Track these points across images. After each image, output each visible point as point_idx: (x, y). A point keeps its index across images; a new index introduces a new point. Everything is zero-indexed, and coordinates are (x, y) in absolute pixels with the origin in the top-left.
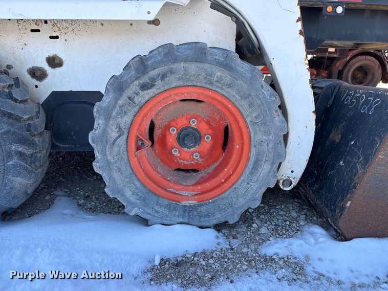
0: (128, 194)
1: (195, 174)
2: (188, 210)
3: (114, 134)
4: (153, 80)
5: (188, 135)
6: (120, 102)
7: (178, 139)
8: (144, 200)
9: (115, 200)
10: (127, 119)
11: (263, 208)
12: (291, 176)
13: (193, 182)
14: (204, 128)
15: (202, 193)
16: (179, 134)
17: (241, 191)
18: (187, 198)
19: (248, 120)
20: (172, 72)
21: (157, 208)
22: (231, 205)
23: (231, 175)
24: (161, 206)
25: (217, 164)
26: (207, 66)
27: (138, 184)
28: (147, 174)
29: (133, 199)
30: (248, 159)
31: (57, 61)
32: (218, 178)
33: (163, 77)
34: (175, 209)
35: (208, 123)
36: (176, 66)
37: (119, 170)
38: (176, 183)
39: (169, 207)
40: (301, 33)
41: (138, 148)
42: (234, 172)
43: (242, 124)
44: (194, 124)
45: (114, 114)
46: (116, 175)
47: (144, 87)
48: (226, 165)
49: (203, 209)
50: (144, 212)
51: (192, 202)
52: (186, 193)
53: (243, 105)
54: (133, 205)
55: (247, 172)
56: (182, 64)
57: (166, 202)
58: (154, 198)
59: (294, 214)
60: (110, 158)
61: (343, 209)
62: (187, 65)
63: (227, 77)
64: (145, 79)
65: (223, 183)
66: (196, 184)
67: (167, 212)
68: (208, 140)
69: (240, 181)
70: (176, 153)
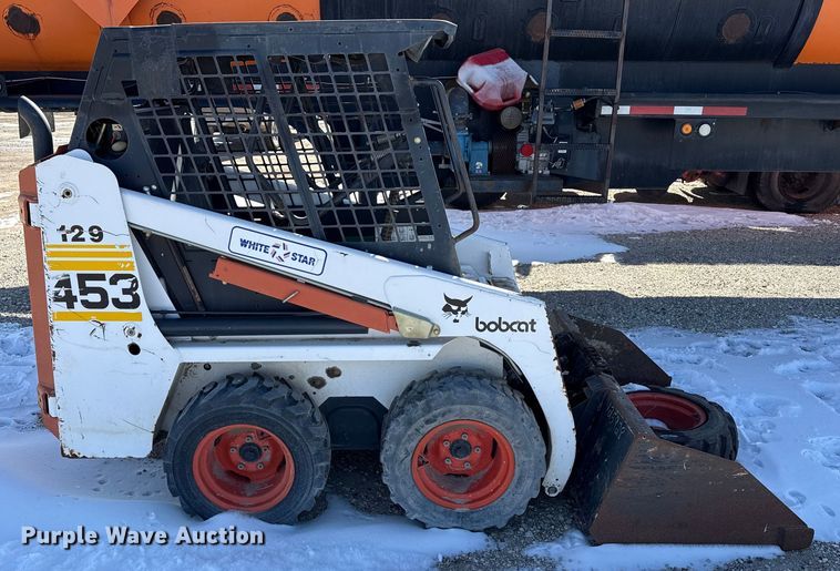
0: (411, 502)
1: (465, 479)
2: (461, 516)
3: (402, 456)
4: (436, 417)
5: (459, 448)
6: (409, 433)
7: (450, 449)
8: (423, 507)
9: (398, 507)
10: (414, 444)
11: (533, 510)
12: (556, 484)
13: (465, 490)
14: (474, 441)
15: (474, 501)
16: (452, 446)
17: (508, 500)
18: (460, 505)
19: (512, 445)
20: (450, 411)
21: (434, 514)
22: (499, 513)
23: (499, 486)
24: (438, 513)
25: (486, 470)
26: (478, 407)
27: (419, 493)
28: (425, 485)
29: (414, 506)
30: (513, 475)
31: (336, 373)
32: (487, 488)
33: (443, 415)
34: (450, 516)
35: (478, 436)
36: (454, 407)
37: (405, 483)
38: (449, 490)
39: (444, 513)
40: (557, 368)
41: (419, 465)
42: (502, 483)
43: (507, 447)
44: (465, 438)
45: (403, 440)
46: (402, 487)
47: (428, 422)
48: (494, 476)
49: (475, 515)
50: (423, 517)
51: (465, 510)
52: (458, 501)
53: (508, 434)
54: (414, 511)
55: (513, 485)
56: (458, 406)
57: (442, 509)
58: (432, 505)
59: (562, 518)
60: (397, 473)
61: (593, 519)
62: (462, 406)
63: (494, 414)
64: (429, 416)
65: (492, 493)
66: (468, 492)
67: (443, 518)
68: (478, 452)
69: (507, 492)
70: (448, 462)
